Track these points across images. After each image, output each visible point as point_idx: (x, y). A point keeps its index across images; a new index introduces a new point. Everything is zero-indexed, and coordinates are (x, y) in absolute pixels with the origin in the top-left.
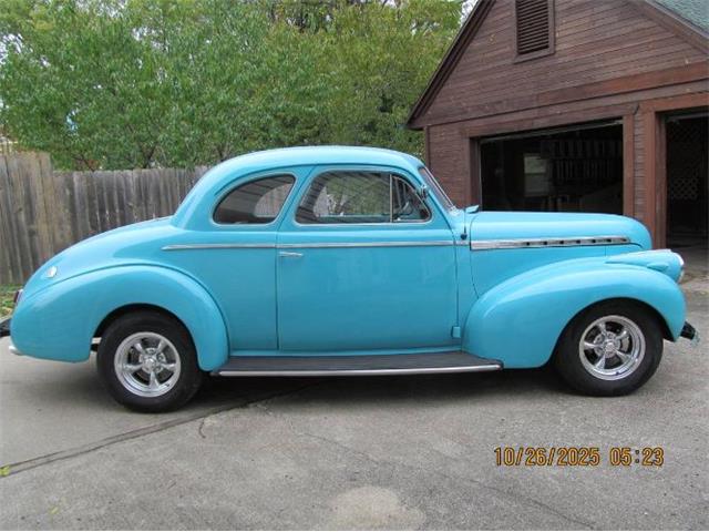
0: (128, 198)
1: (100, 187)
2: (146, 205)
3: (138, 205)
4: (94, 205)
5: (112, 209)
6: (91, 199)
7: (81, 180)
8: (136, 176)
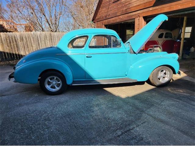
0: (18, 40)
1: (9, 37)
2: (23, 41)
3: (21, 41)
4: (8, 41)
5: (13, 42)
6: (6, 39)
7: (3, 35)
8: (19, 34)
